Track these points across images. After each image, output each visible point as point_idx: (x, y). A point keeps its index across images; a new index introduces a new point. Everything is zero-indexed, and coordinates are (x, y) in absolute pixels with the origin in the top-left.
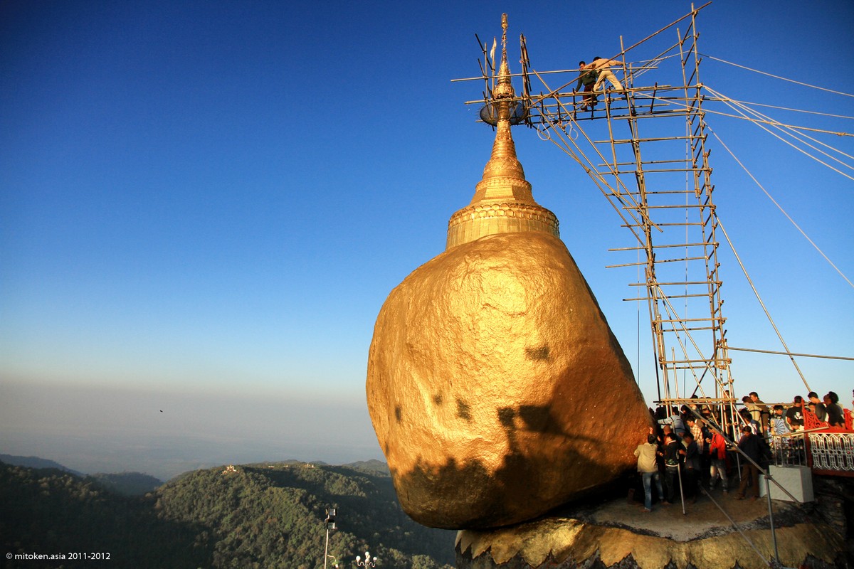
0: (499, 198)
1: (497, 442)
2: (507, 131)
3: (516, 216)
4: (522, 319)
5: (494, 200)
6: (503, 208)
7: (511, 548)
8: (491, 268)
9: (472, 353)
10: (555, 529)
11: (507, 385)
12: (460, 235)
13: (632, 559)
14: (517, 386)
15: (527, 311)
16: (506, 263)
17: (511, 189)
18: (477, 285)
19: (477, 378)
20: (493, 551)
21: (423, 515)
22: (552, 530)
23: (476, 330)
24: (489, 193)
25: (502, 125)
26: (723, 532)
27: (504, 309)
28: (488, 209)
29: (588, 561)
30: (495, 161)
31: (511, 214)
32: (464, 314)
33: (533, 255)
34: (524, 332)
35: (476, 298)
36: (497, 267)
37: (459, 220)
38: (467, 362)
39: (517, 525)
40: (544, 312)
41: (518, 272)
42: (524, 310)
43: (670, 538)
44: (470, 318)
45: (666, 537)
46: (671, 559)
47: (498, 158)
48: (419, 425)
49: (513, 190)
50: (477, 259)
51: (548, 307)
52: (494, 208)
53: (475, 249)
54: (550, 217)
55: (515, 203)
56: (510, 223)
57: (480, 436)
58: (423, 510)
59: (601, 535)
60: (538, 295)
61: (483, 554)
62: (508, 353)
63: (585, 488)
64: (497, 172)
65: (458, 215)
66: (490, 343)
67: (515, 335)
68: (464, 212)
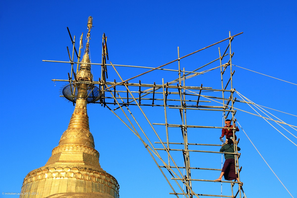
0: (71, 162)
2: (83, 108)
3: (84, 179)
5: (65, 163)
6: (73, 171)
17: (82, 155)
24: (62, 157)
25: (80, 102)
30: (71, 131)
31: (80, 176)
37: (34, 179)
47: (73, 129)
49: (83, 156)
52: (66, 170)
54: (113, 181)
55: (84, 167)
56: (78, 184)
64: (72, 140)
65: (33, 173)
68: (39, 172)
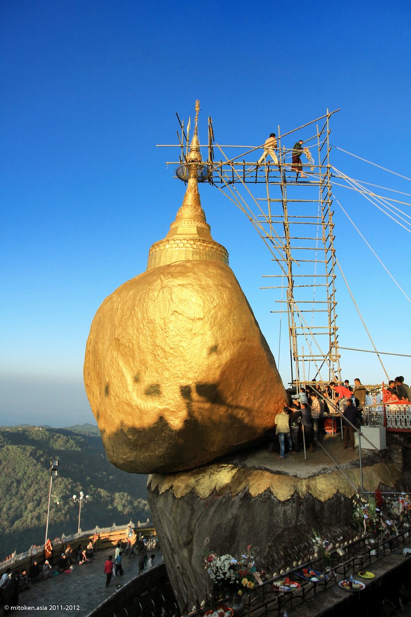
0: (187, 234)
1: (179, 411)
2: (195, 186)
3: (199, 248)
4: (200, 323)
5: (182, 236)
6: (189, 242)
7: (187, 486)
8: (179, 285)
9: (163, 346)
10: (219, 472)
11: (188, 370)
12: (157, 260)
13: (270, 491)
14: (195, 370)
15: (204, 317)
16: (190, 282)
17: (196, 229)
18: (169, 297)
19: (166, 365)
20: (174, 488)
21: (123, 464)
22: (216, 473)
23: (167, 330)
24: (179, 231)
25: (192, 181)
26: (330, 471)
27: (188, 315)
28: (178, 242)
29: (240, 493)
30: (185, 208)
31: (195, 246)
32: (159, 318)
33: (210, 277)
34: (201, 332)
35: (168, 306)
36: (184, 285)
37: (157, 249)
38: (159, 353)
39: (192, 469)
40: (216, 318)
41: (199, 289)
42: (202, 316)
43: (295, 476)
44: (162, 321)
45: (293, 476)
46: (296, 490)
47: (187, 206)
48: (123, 398)
49: (197, 229)
50: (169, 277)
51: (219, 314)
52: (183, 241)
53: (168, 270)
54: (223, 250)
55: (199, 239)
56: (194, 253)
57: (167, 407)
58: (124, 460)
59: (250, 475)
60: (212, 306)
61: (167, 491)
62: (189, 347)
63: (240, 443)
64: (186, 216)
65: (157, 245)
66: (176, 339)
67: (195, 334)
68: (161, 243)
